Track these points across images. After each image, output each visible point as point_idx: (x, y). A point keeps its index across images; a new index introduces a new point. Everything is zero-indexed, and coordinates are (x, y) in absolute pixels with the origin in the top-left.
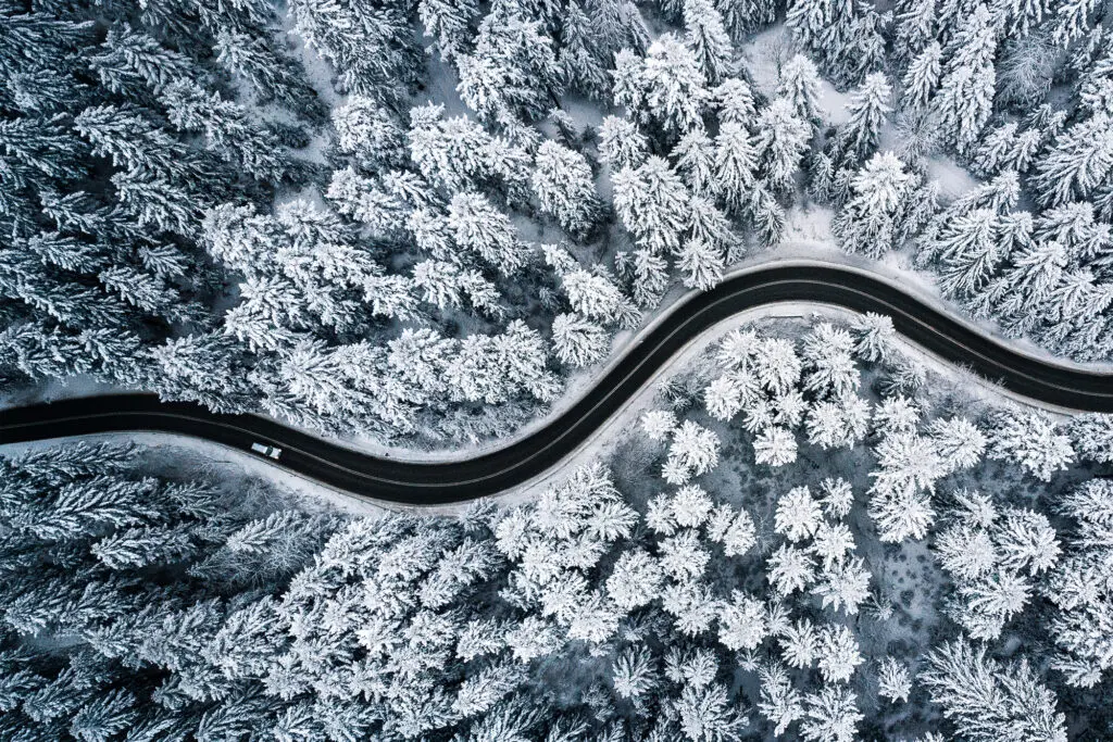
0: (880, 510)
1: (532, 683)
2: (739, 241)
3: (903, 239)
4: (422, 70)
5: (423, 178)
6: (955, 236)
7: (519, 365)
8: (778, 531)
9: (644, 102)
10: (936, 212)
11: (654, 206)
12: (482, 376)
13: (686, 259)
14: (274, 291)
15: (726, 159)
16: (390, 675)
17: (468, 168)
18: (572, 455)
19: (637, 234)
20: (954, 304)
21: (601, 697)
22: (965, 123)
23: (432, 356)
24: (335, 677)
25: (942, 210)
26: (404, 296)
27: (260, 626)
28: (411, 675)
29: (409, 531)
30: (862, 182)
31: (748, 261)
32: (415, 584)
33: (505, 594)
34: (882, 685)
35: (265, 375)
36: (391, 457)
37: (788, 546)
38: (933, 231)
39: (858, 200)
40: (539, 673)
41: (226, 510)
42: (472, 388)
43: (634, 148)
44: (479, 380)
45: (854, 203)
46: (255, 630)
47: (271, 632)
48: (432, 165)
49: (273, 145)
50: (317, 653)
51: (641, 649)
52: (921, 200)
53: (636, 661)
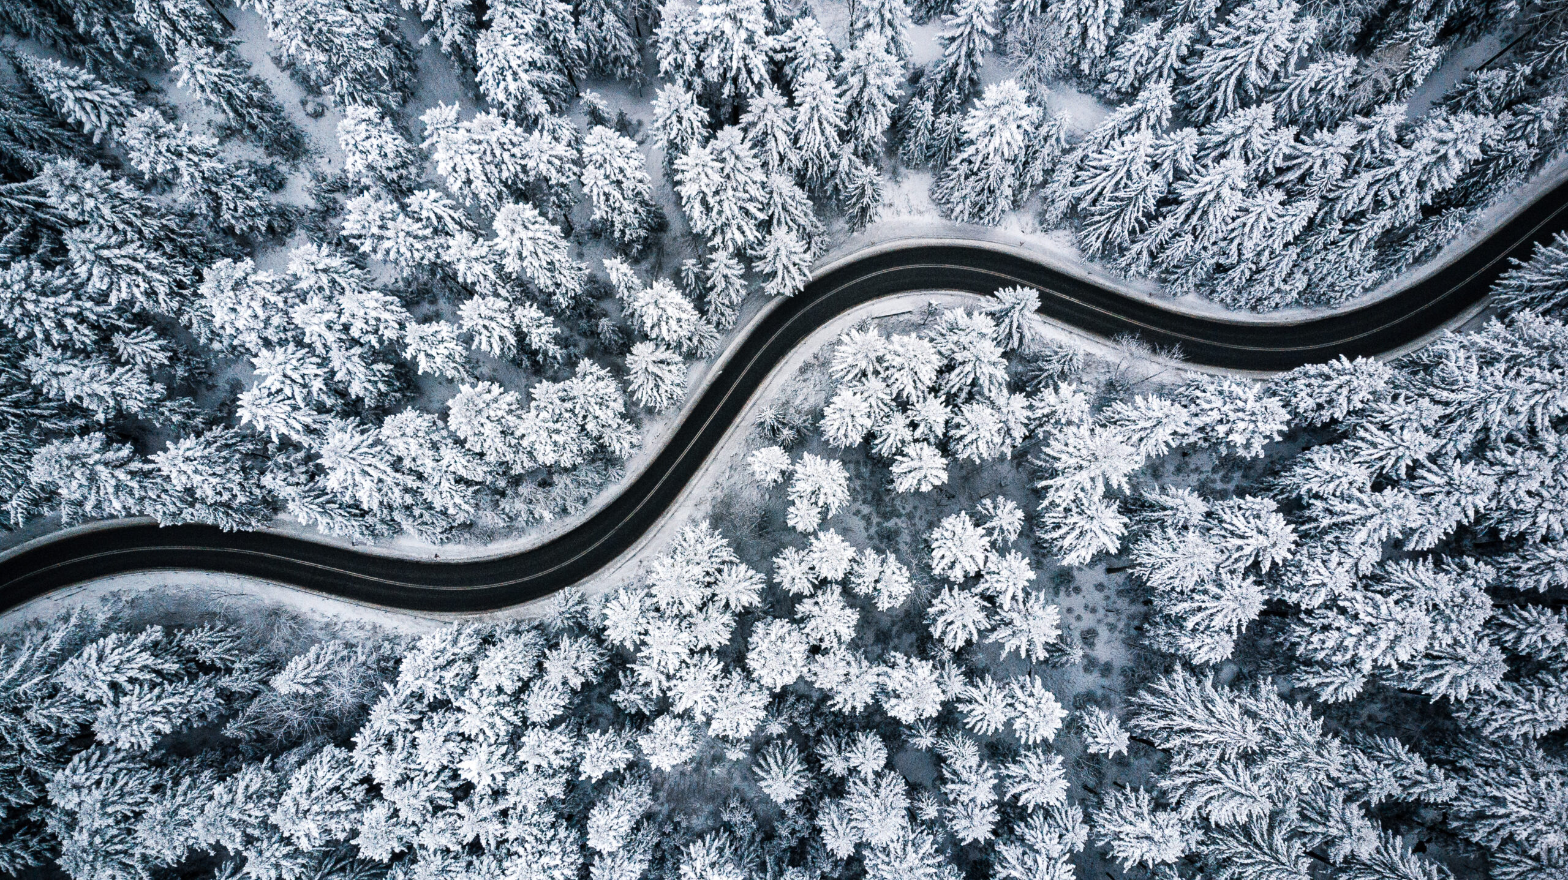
0: (1058, 526)
1: (656, 808)
2: (822, 229)
3: (1026, 193)
4: (414, 70)
5: (449, 196)
6: (1096, 175)
7: (598, 413)
8: (937, 572)
9: (700, 64)
10: (1065, 152)
11: (730, 192)
12: (558, 432)
13: (770, 256)
14: (294, 362)
15: (810, 119)
16: (504, 813)
17: (505, 174)
18: (661, 522)
19: (709, 233)
20: (1097, 266)
21: (744, 811)
22: (1092, 32)
23: (500, 413)
24: (441, 823)
25: (1072, 149)
26: (452, 345)
27: (334, 780)
28: (532, 808)
29: (488, 640)
30: (974, 124)
31: (832, 254)
32: (517, 697)
33: (619, 696)
34: (1090, 740)
35: (281, 475)
36: (442, 559)
37: (951, 590)
38: (1066, 174)
39: (971, 150)
40: (662, 795)
41: (252, 653)
42: (549, 448)
43: (696, 124)
44: (555, 437)
45: (965, 155)
46: (330, 785)
47: (347, 784)
48: (464, 177)
49: (253, 187)
50: (415, 796)
51: (784, 745)
52: (1046, 139)
53: (784, 760)
